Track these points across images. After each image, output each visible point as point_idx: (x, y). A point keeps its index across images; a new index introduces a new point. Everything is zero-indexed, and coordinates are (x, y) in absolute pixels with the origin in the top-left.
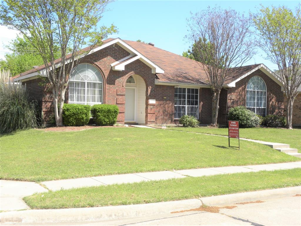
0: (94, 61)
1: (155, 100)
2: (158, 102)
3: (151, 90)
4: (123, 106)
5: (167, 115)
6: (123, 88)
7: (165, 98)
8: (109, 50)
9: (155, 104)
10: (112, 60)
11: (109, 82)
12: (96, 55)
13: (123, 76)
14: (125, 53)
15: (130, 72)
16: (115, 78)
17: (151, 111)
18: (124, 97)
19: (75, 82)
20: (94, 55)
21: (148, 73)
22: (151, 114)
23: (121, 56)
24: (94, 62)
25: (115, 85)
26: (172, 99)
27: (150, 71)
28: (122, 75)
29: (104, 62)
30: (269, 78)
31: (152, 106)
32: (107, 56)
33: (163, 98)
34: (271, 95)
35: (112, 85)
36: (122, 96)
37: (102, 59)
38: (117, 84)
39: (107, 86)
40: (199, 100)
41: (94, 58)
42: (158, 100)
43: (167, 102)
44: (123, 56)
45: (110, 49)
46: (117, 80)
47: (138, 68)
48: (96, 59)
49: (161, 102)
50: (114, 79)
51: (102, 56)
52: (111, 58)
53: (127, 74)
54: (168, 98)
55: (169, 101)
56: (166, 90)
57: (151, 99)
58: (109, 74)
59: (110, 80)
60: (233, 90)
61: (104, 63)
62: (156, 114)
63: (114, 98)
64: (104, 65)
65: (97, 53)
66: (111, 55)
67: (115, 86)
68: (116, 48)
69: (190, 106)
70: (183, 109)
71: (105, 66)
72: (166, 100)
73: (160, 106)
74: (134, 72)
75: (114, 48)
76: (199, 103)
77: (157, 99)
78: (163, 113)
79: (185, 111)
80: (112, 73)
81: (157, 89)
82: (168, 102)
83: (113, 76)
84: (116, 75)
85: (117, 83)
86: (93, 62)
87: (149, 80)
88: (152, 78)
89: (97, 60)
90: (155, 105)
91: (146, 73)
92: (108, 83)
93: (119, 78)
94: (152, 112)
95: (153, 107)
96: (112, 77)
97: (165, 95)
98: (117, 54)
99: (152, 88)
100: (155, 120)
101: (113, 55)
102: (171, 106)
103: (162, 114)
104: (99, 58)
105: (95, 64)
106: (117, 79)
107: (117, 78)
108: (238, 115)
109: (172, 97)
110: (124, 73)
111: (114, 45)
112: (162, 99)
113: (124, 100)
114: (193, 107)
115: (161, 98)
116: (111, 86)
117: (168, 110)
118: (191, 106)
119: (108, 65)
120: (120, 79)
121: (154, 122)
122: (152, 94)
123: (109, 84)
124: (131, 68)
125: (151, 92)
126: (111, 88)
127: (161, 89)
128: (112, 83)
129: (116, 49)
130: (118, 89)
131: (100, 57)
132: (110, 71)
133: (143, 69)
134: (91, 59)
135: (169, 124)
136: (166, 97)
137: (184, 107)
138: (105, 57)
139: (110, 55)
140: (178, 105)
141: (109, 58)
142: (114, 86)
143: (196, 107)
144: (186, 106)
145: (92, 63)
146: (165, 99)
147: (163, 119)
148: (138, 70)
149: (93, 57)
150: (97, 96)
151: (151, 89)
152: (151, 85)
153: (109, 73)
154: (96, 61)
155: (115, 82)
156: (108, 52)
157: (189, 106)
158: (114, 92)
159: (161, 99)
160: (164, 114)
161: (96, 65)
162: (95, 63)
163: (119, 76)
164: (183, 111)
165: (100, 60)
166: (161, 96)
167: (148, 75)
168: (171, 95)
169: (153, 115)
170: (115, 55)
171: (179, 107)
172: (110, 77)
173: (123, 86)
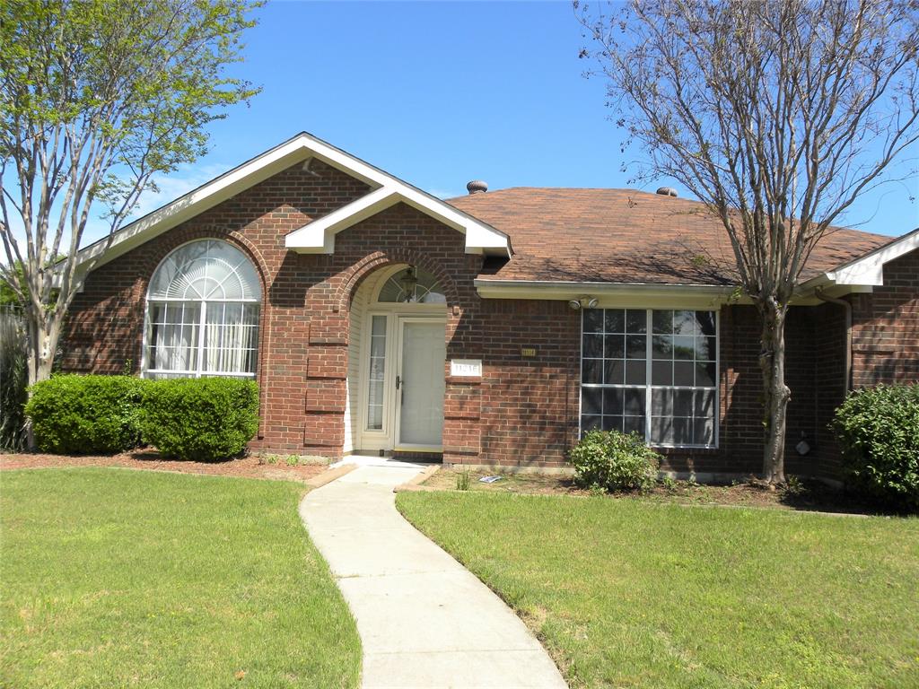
0: (230, 226)
1: (481, 361)
2: (491, 369)
3: (461, 322)
4: (333, 386)
5: (542, 429)
6: (335, 315)
7: (530, 352)
8: (286, 184)
9: (479, 377)
10: (296, 216)
11: (280, 296)
12: (238, 205)
13: (335, 271)
14: (348, 185)
15: (365, 254)
16: (305, 280)
17: (461, 409)
18: (339, 353)
19: (169, 302)
20: (232, 205)
21: (449, 255)
22: (461, 423)
23: (330, 200)
24: (230, 232)
25: (303, 306)
26: (564, 359)
27: (457, 244)
28: (335, 269)
29: (264, 226)
31: (463, 390)
32: (278, 205)
33: (519, 352)
35: (294, 309)
36: (329, 349)
37: (259, 216)
38: (314, 302)
39: (272, 314)
40: (717, 361)
41: (230, 219)
42: (494, 364)
43: (545, 369)
44: (339, 199)
45: (289, 178)
46: (313, 288)
47: (401, 238)
48: (236, 221)
49: (510, 372)
50: (299, 285)
51: (258, 207)
52: (290, 211)
53: (353, 264)
54: (544, 353)
55: (551, 366)
56: (538, 318)
57: (460, 357)
58: (281, 269)
59: (287, 290)
61: (265, 232)
62: (485, 421)
63: (300, 357)
64: (265, 237)
65: (241, 200)
66: (294, 200)
67: (304, 311)
68: (313, 173)
69: (668, 388)
70: (634, 403)
71: (267, 242)
72: (537, 362)
73: (508, 387)
74: (382, 254)
75: (305, 173)
76: (721, 376)
77: (487, 357)
78: (521, 417)
79: (643, 412)
80: (294, 264)
81: (492, 314)
82: (547, 371)
83: (298, 275)
84: (311, 270)
85: (312, 298)
86: (225, 230)
87: (449, 283)
88: (465, 271)
89: (241, 224)
90: (479, 384)
91: (436, 255)
92: (275, 302)
93: (323, 280)
94: (462, 414)
95: (474, 392)
96: (293, 280)
97: (533, 341)
98: (315, 194)
99: (465, 311)
100: (479, 449)
101: (299, 200)
102: (560, 390)
103: (515, 423)
104: (248, 216)
105: (232, 238)
106: (311, 285)
107: (311, 280)
108: (863, 437)
109: (564, 348)
110: (342, 259)
111: (307, 163)
112: (518, 360)
113: (336, 364)
114: (690, 392)
115: (512, 352)
116: (288, 311)
117: (548, 406)
118: (677, 388)
119: (278, 237)
120: (325, 282)
121: (475, 454)
122: (466, 339)
123: (280, 306)
124: (373, 238)
125: (458, 327)
126: (289, 319)
127: (511, 316)
128: (292, 301)
129: (314, 178)
130: (315, 323)
131: (253, 210)
132: (286, 258)
133: (425, 238)
134: (220, 221)
135: (552, 466)
136: (537, 347)
137: (640, 395)
138: (269, 211)
139: (287, 200)
140: (603, 385)
141: (285, 210)
142: (300, 310)
143: (705, 395)
144: (649, 389)
145: (223, 235)
146: (529, 358)
147: (520, 445)
148: (401, 244)
149: (228, 216)
150: (241, 351)
151: (463, 316)
152: (465, 300)
153: (284, 263)
154: (237, 228)
155: (303, 296)
156: (281, 189)
157: (664, 392)
158: (298, 335)
159: (510, 358)
160: (525, 423)
161: (237, 241)
162: (231, 234)
163: (320, 275)
164: (633, 411)
165: (250, 221)
166: (510, 346)
167: (447, 261)
168: (560, 338)
169: (471, 427)
170: (310, 200)
171: (611, 394)
172: (287, 280)
173: (336, 312)
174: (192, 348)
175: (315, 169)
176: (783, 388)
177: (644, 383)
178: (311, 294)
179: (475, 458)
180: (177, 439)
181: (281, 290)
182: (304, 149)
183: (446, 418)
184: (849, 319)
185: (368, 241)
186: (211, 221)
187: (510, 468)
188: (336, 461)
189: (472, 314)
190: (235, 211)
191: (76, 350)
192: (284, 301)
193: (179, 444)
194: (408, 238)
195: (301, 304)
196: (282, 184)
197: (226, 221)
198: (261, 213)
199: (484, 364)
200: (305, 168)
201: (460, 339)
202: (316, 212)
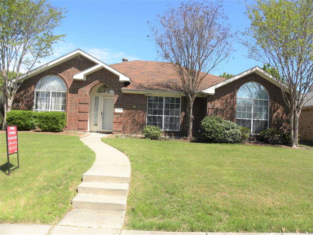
0: (59, 72)
1: (122, 109)
2: (126, 111)
3: (118, 99)
4: (85, 114)
5: (137, 125)
6: (86, 96)
7: (135, 107)
8: (74, 62)
9: (122, 113)
10: (76, 70)
11: (72, 91)
12: (61, 67)
13: (86, 85)
14: (90, 63)
15: (94, 81)
16: (78, 87)
17: (117, 120)
18: (87, 106)
19: (41, 92)
20: (59, 67)
21: (115, 82)
22: (117, 124)
23: (86, 66)
26: (143, 109)
27: (117, 79)
29: (68, 73)
30: (273, 84)
31: (118, 116)
32: (71, 67)
33: (132, 107)
34: (276, 104)
35: (75, 94)
36: (84, 105)
37: (66, 70)
38: (80, 93)
39: (69, 95)
40: (180, 110)
41: (58, 70)
42: (126, 109)
45: (74, 60)
46: (80, 89)
47: (103, 77)
48: (60, 71)
49: (129, 111)
50: (77, 88)
51: (66, 67)
53: (91, 83)
54: (138, 107)
55: (140, 110)
56: (137, 98)
57: (118, 107)
58: (72, 84)
59: (74, 90)
60: (215, 97)
62: (123, 123)
63: (77, 107)
64: (68, 75)
65: (61, 65)
66: (76, 66)
67: (78, 95)
68: (81, 59)
69: (168, 116)
70: (160, 120)
71: (68, 77)
72: (136, 109)
73: (129, 115)
74: (98, 81)
75: (79, 59)
76: (181, 114)
77: (124, 108)
78: (132, 122)
79: (162, 122)
80: (75, 83)
81: (126, 97)
82: (139, 111)
83: (77, 86)
84: (80, 84)
85: (80, 92)
87: (115, 89)
88: (119, 86)
90: (122, 114)
91: (112, 82)
92: (70, 93)
94: (118, 121)
95: (120, 116)
96: (75, 87)
97: (135, 104)
98: (81, 65)
99: (119, 96)
102: (142, 116)
103: (131, 124)
104: (63, 70)
105: (59, 75)
107: (80, 87)
109: (143, 106)
110: (88, 82)
111: (79, 57)
112: (132, 108)
113: (86, 109)
114: (173, 117)
116: (74, 95)
117: (139, 120)
118: (170, 116)
119: (71, 75)
120: (83, 88)
121: (121, 131)
122: (119, 103)
123: (72, 94)
124: (96, 77)
125: (117, 100)
126: (74, 97)
127: (130, 97)
128: (75, 92)
129: (81, 60)
130: (81, 98)
131: (64, 68)
132: (73, 81)
133: (109, 77)
134: (56, 71)
135: (139, 134)
136: (136, 106)
137: (161, 118)
138: (69, 69)
139: (74, 66)
140: (153, 115)
141: (73, 69)
142: (77, 95)
143: (177, 118)
145: (56, 74)
146: (134, 108)
147: (132, 129)
148: (103, 79)
150: (61, 105)
151: (118, 97)
152: (118, 93)
155: (78, 91)
157: (167, 117)
158: (76, 101)
159: (130, 108)
160: (133, 124)
161: (60, 76)
163: (82, 86)
164: (159, 121)
165: (64, 71)
166: (130, 105)
167: (115, 83)
168: (142, 103)
169: (120, 125)
170: (80, 66)
171: (154, 117)
172: (73, 87)
173: (86, 95)
174: (48, 104)
175: (81, 58)
176: (192, 116)
177: (162, 115)
178: (80, 90)
179: (120, 132)
180: (47, 126)
181: (72, 89)
182: (79, 53)
183: (114, 123)
184: (208, 101)
185: (95, 78)
186: (53, 71)
187: (129, 135)
188: (86, 133)
189: (121, 97)
190: (60, 68)
191: (15, 104)
192: (73, 92)
193: (47, 128)
194: (105, 77)
195: (77, 93)
196: (72, 62)
197: (57, 71)
198: (67, 69)
199: (124, 109)
200: (79, 58)
201: (117, 103)
202: (81, 69)
